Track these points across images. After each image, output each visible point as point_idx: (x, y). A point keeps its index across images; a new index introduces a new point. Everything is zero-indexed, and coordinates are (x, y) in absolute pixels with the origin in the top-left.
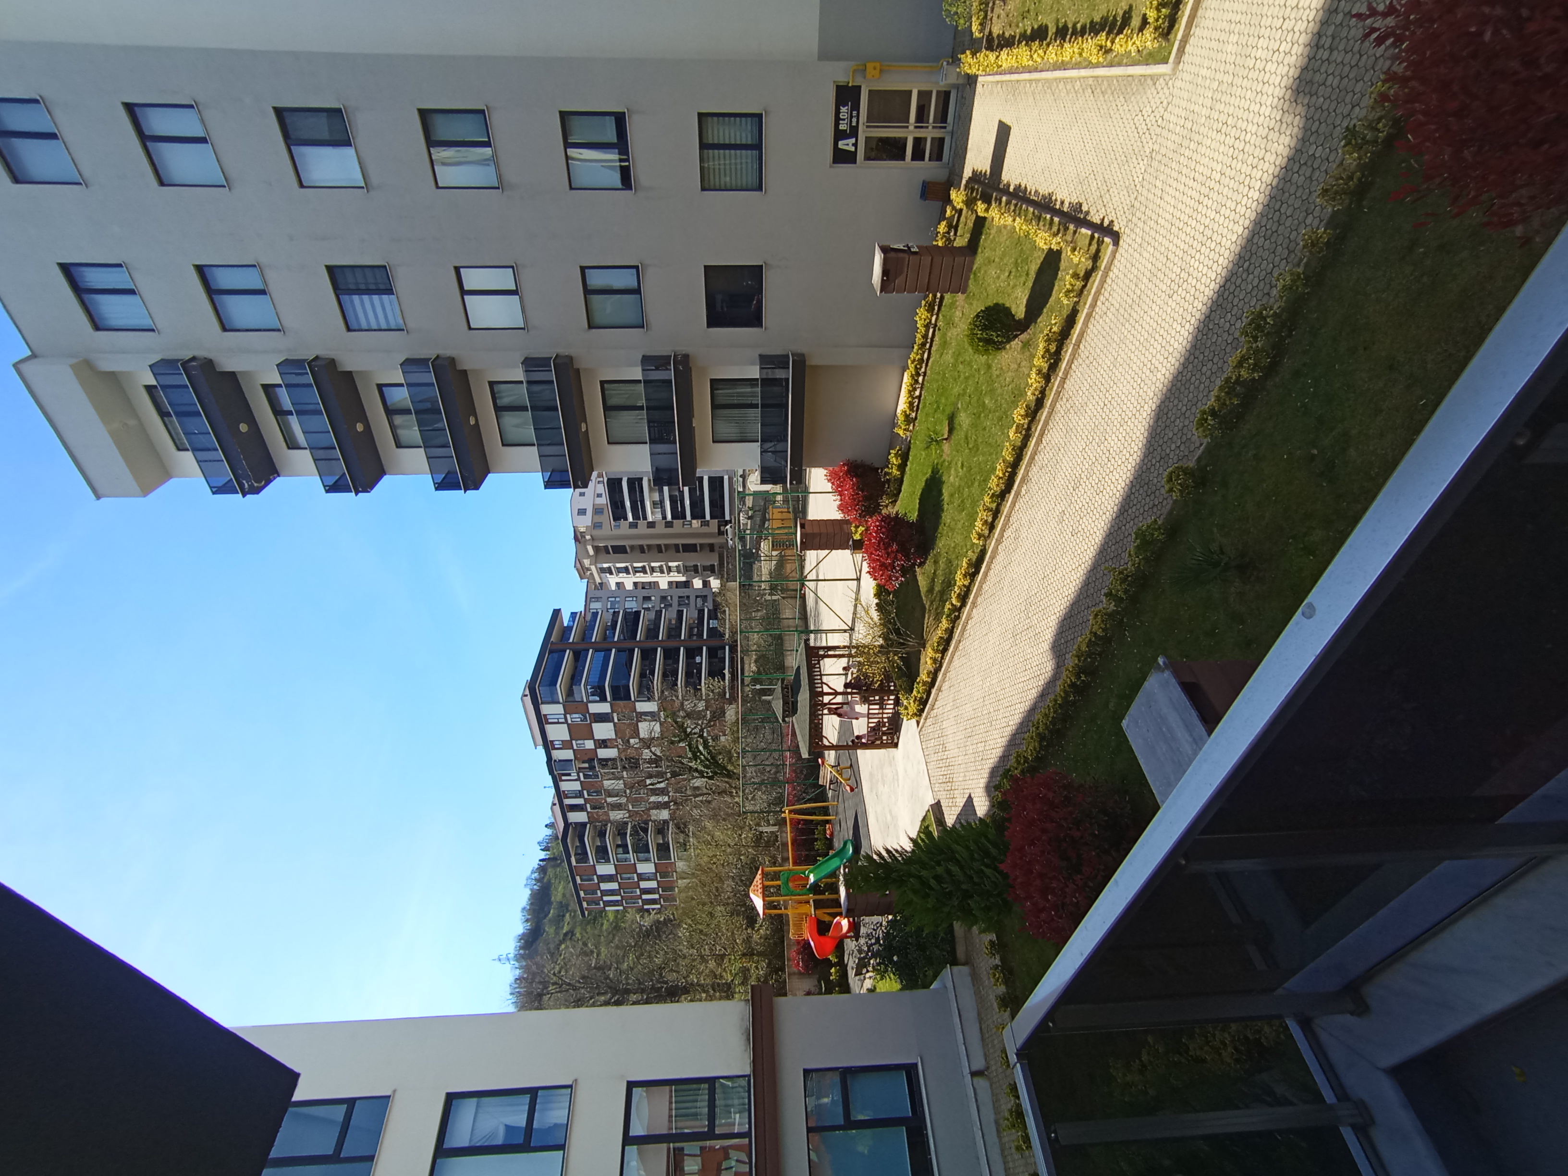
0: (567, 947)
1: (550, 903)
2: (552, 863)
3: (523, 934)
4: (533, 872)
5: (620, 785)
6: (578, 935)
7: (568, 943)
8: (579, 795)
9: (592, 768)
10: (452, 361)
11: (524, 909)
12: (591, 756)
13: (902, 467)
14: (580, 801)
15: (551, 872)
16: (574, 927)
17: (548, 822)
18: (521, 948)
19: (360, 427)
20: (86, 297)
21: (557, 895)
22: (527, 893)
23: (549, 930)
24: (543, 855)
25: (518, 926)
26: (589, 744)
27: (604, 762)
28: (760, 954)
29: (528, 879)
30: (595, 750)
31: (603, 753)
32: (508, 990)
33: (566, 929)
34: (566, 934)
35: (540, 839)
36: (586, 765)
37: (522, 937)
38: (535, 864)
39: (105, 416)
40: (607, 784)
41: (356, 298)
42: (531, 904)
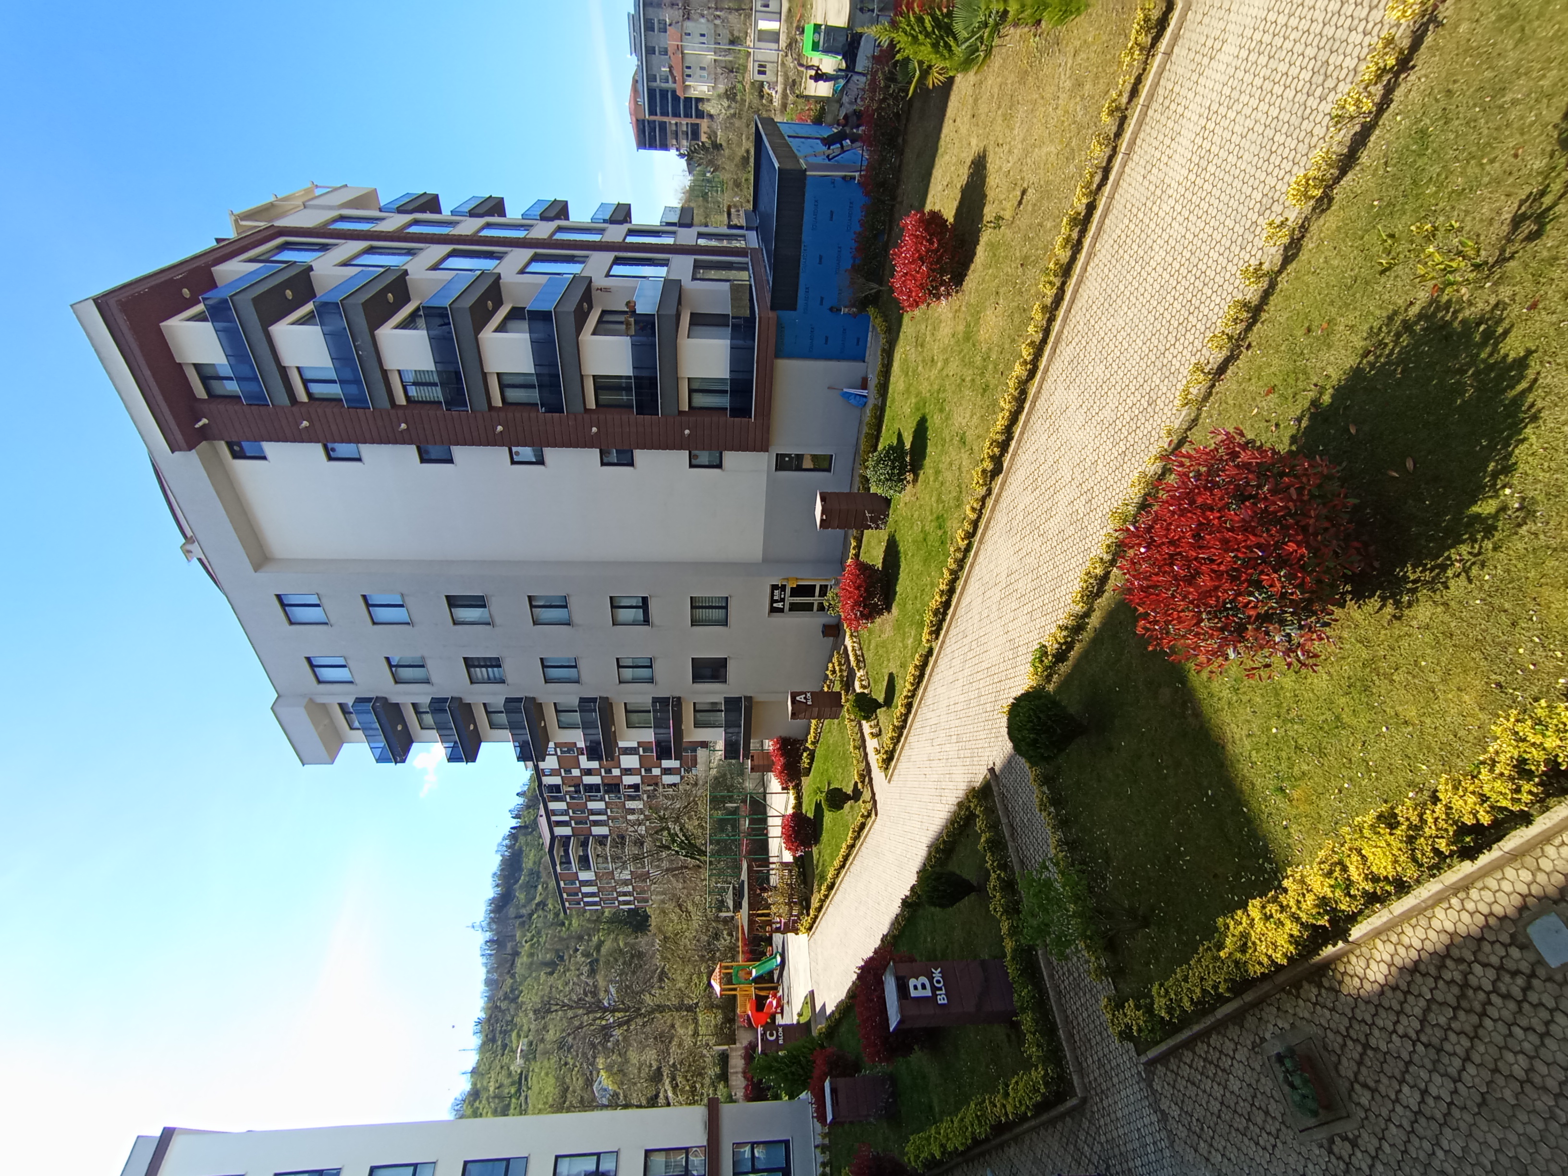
0: (539, 917)
1: (520, 869)
2: (523, 831)
3: (494, 898)
4: (504, 839)
5: (601, 805)
6: (550, 906)
7: (540, 912)
8: (565, 812)
9: (577, 791)
10: (534, 699)
11: (495, 874)
12: (577, 781)
13: (811, 764)
14: (567, 818)
15: (522, 839)
16: (546, 898)
17: (519, 790)
18: (492, 912)
19: (472, 727)
20: (317, 669)
21: (528, 863)
22: (499, 858)
23: (521, 896)
24: (514, 823)
25: (489, 891)
26: (576, 772)
27: (590, 788)
28: (718, 1007)
29: (500, 845)
30: (581, 777)
31: (588, 780)
32: (479, 952)
33: (538, 899)
34: (538, 905)
35: (512, 807)
36: (572, 789)
37: (493, 901)
38: (506, 831)
39: (316, 724)
40: (592, 805)
41: (478, 669)
42: (502, 870)
